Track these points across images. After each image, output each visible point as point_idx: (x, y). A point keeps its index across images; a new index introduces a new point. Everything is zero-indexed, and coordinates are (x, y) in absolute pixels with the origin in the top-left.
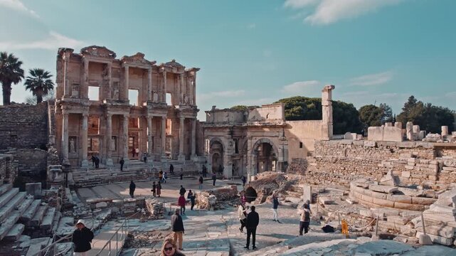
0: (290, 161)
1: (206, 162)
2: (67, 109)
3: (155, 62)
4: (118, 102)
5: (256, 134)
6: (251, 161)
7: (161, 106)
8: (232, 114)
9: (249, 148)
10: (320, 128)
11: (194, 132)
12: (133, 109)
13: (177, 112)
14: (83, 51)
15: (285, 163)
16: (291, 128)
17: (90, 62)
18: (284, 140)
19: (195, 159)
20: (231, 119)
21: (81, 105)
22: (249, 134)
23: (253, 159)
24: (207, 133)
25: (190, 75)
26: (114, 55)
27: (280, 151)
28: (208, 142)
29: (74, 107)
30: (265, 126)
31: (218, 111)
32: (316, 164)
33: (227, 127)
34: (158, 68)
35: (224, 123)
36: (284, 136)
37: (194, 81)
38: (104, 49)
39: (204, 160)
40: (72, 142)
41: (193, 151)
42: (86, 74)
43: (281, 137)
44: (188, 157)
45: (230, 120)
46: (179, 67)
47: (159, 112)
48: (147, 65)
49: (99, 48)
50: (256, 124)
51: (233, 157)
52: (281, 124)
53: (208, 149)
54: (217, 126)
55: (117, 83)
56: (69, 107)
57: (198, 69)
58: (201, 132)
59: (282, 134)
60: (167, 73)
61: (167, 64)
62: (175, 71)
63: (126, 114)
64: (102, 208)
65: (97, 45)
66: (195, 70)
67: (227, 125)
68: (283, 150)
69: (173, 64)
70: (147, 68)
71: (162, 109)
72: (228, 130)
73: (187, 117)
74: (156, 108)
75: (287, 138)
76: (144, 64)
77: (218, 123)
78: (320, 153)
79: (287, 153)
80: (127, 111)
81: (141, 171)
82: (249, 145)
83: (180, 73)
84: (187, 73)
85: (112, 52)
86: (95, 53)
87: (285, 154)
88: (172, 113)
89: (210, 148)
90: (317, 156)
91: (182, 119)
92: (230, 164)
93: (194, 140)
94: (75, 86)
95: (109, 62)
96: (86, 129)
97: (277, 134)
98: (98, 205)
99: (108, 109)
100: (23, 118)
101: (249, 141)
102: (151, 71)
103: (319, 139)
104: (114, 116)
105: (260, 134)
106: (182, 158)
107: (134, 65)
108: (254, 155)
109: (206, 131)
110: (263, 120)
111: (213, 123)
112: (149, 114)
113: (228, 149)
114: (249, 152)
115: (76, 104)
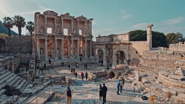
0: (132, 59)
1: (96, 59)
2: (39, 37)
3: (74, 17)
4: (59, 34)
5: (117, 47)
6: (115, 59)
7: (77, 35)
8: (107, 38)
9: (114, 53)
10: (146, 44)
11: (91, 46)
12: (65, 37)
13: (84, 38)
14: (44, 13)
15: (129, 60)
16: (132, 44)
17: (47, 18)
19: (92, 57)
20: (106, 40)
21: (45, 36)
22: (114, 47)
23: (115, 58)
24: (97, 46)
25: (89, 22)
26: (57, 14)
27: (127, 55)
28: (97, 50)
29: (41, 36)
30: (121, 44)
31: (101, 37)
32: (143, 61)
33: (104, 44)
34: (75, 19)
35: (104, 42)
37: (91, 24)
38: (53, 12)
39: (95, 58)
40: (42, 50)
41: (91, 54)
42: (46, 23)
43: (128, 49)
44: (89, 57)
46: (85, 18)
47: (77, 38)
49: (50, 11)
50: (117, 43)
51: (107, 57)
52: (128, 43)
53: (97, 53)
55: (59, 26)
56: (39, 36)
57: (93, 19)
58: (94, 46)
59: (128, 47)
60: (79, 21)
61: (79, 17)
62: (83, 20)
63: (63, 39)
66: (91, 19)
67: (104, 43)
69: (82, 17)
70: (71, 19)
71: (77, 36)
72: (105, 45)
73: (88, 40)
74: (75, 36)
75: (130, 49)
76: (70, 17)
77: (101, 42)
78: (145, 56)
79: (130, 55)
81: (69, 62)
83: (85, 21)
84: (88, 21)
85: (56, 13)
86: (49, 14)
87: (130, 56)
88: (82, 38)
89: (98, 53)
90: (144, 58)
91: (86, 40)
92: (106, 60)
93: (91, 49)
94: (42, 28)
95: (55, 18)
97: (126, 47)
99: (55, 37)
101: (114, 50)
102: (73, 20)
103: (145, 50)
104: (58, 40)
105: (119, 47)
106: (86, 57)
107: (65, 18)
108: (116, 57)
110: (120, 41)
111: (99, 42)
112: (72, 39)
113: (105, 54)
114: (114, 55)
115: (42, 35)
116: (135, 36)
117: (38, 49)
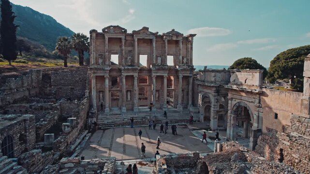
0: (264, 130)
1: (199, 112)
2: (94, 73)
3: (158, 33)
4: (129, 66)
5: (235, 96)
6: (230, 120)
7: (163, 66)
8: (218, 74)
9: (229, 108)
10: (300, 101)
11: (190, 86)
12: (142, 70)
13: (177, 71)
14: (103, 30)
15: (259, 131)
16: (267, 96)
17: (109, 38)
18: (259, 107)
19: (191, 109)
21: (104, 70)
22: (230, 96)
23: (232, 118)
24: (200, 89)
25: (188, 40)
26: (126, 31)
27: (255, 117)
28: (200, 96)
29: (99, 71)
30: (243, 91)
31: (208, 71)
32: (289, 144)
33: (213, 87)
34: (161, 37)
35: (212, 82)
36: (259, 103)
37: (192, 45)
38: (118, 27)
39: (197, 111)
40: (101, 95)
41: (190, 102)
42: (107, 47)
43: (257, 103)
44: (185, 107)
45: (217, 80)
46: (178, 35)
47: (162, 72)
48: (151, 36)
49: (114, 27)
50: (235, 87)
51: (218, 112)
52: (257, 91)
53: (200, 102)
54: (206, 84)
55: (131, 51)
56: (95, 71)
57: (195, 35)
58: (196, 87)
59: (257, 101)
60: (168, 41)
61: (167, 33)
62: (174, 38)
63: (136, 75)
64: (70, 167)
65: (113, 25)
66: (192, 36)
67: (212, 85)
68: (258, 117)
69: (174, 33)
70: (151, 38)
71: (163, 69)
72: (214, 89)
73: (185, 75)
74: (158, 70)
75: (263, 106)
76: (149, 35)
77: (208, 82)
78: (297, 130)
79: (262, 120)
80: (136, 73)
82: (229, 105)
83: (179, 39)
84: (187, 38)
85: (124, 29)
86: (112, 31)
87: (260, 121)
88: (173, 72)
89: (202, 101)
90: (292, 134)
91: (181, 76)
92: (216, 118)
93: (190, 93)
94: (100, 56)
95: (123, 37)
96: (107, 86)
97: (253, 100)
98: (66, 165)
99: (122, 71)
100: (77, 77)
101: (230, 102)
102: (155, 39)
103: (297, 114)
104: (127, 77)
105: (238, 97)
106: (180, 108)
107: (141, 36)
108: (233, 116)
109: (199, 86)
110: (242, 84)
111: (204, 81)
112: (153, 74)
113: (214, 105)
114: (229, 112)
115: (100, 69)
116: (298, 59)
117: (94, 93)
